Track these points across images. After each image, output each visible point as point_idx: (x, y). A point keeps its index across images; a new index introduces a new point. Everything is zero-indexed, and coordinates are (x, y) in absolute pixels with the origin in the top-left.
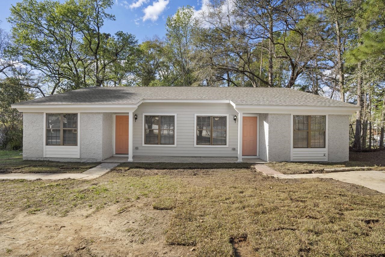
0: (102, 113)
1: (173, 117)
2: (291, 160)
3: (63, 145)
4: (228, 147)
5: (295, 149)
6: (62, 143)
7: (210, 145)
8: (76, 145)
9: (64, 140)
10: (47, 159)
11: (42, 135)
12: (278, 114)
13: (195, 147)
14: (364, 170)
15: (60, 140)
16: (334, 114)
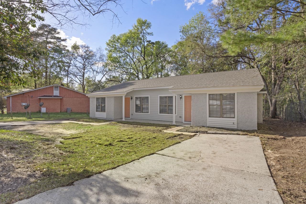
0: (113, 97)
1: (148, 97)
2: (208, 126)
3: (101, 112)
4: (177, 115)
5: (210, 118)
6: (101, 111)
7: (166, 114)
8: (105, 112)
9: (101, 110)
10: (96, 118)
11: (95, 107)
12: (198, 94)
13: (159, 115)
14: (239, 134)
15: (100, 110)
16: (243, 92)
